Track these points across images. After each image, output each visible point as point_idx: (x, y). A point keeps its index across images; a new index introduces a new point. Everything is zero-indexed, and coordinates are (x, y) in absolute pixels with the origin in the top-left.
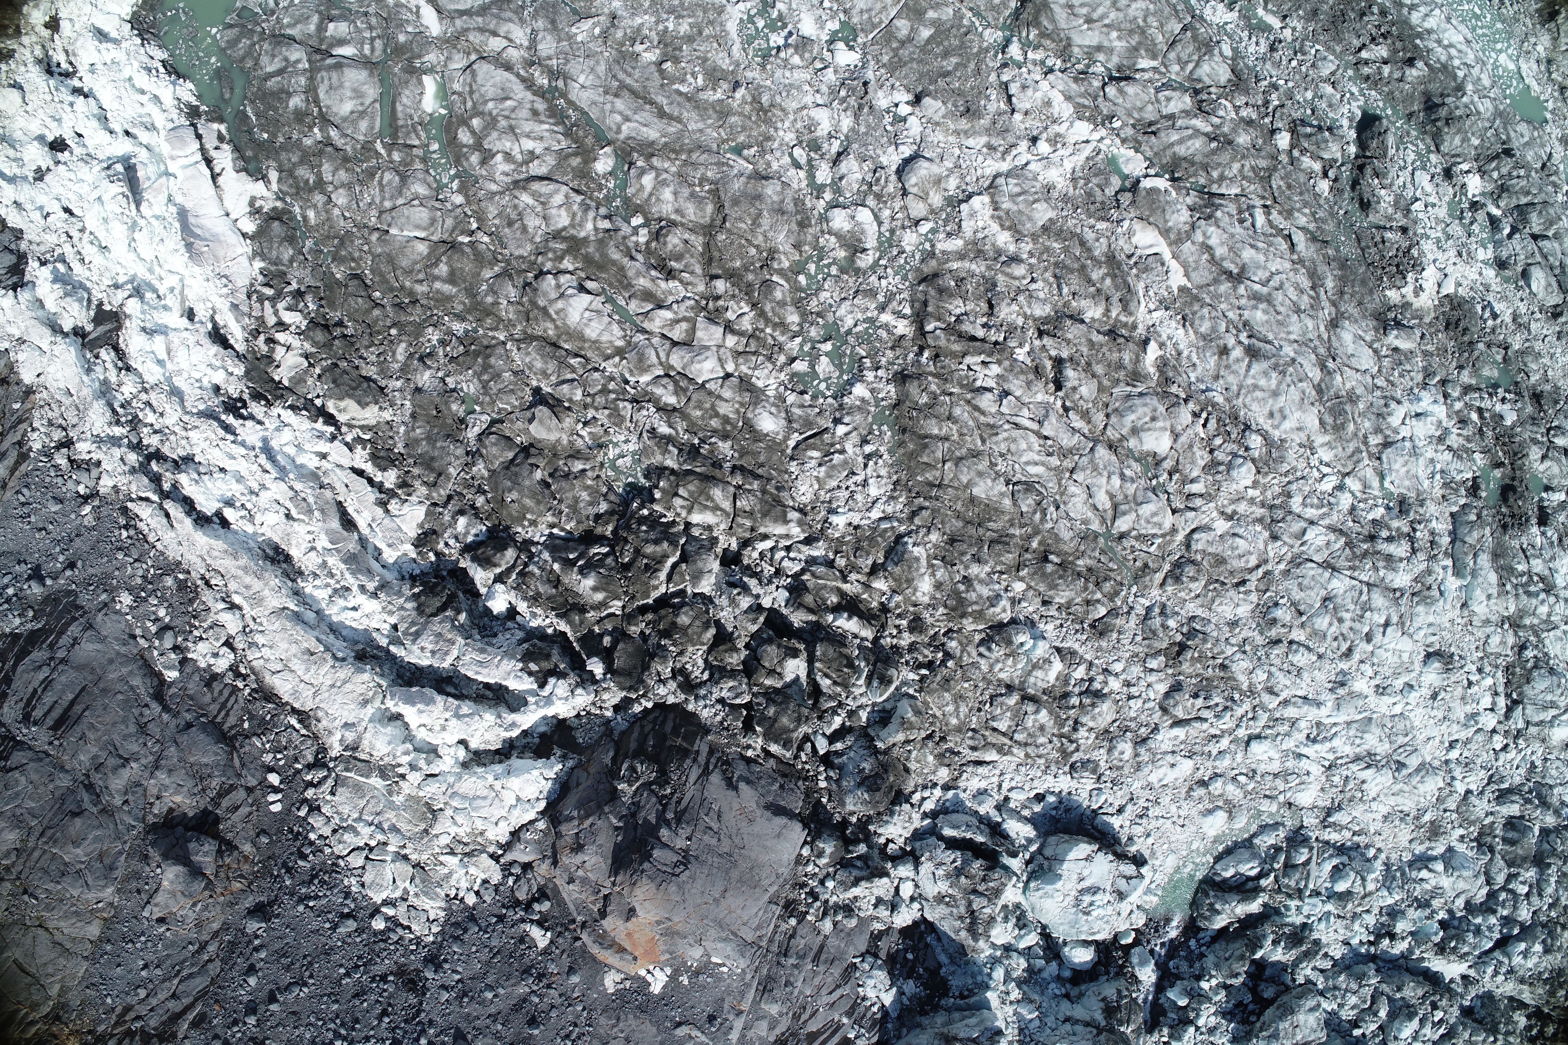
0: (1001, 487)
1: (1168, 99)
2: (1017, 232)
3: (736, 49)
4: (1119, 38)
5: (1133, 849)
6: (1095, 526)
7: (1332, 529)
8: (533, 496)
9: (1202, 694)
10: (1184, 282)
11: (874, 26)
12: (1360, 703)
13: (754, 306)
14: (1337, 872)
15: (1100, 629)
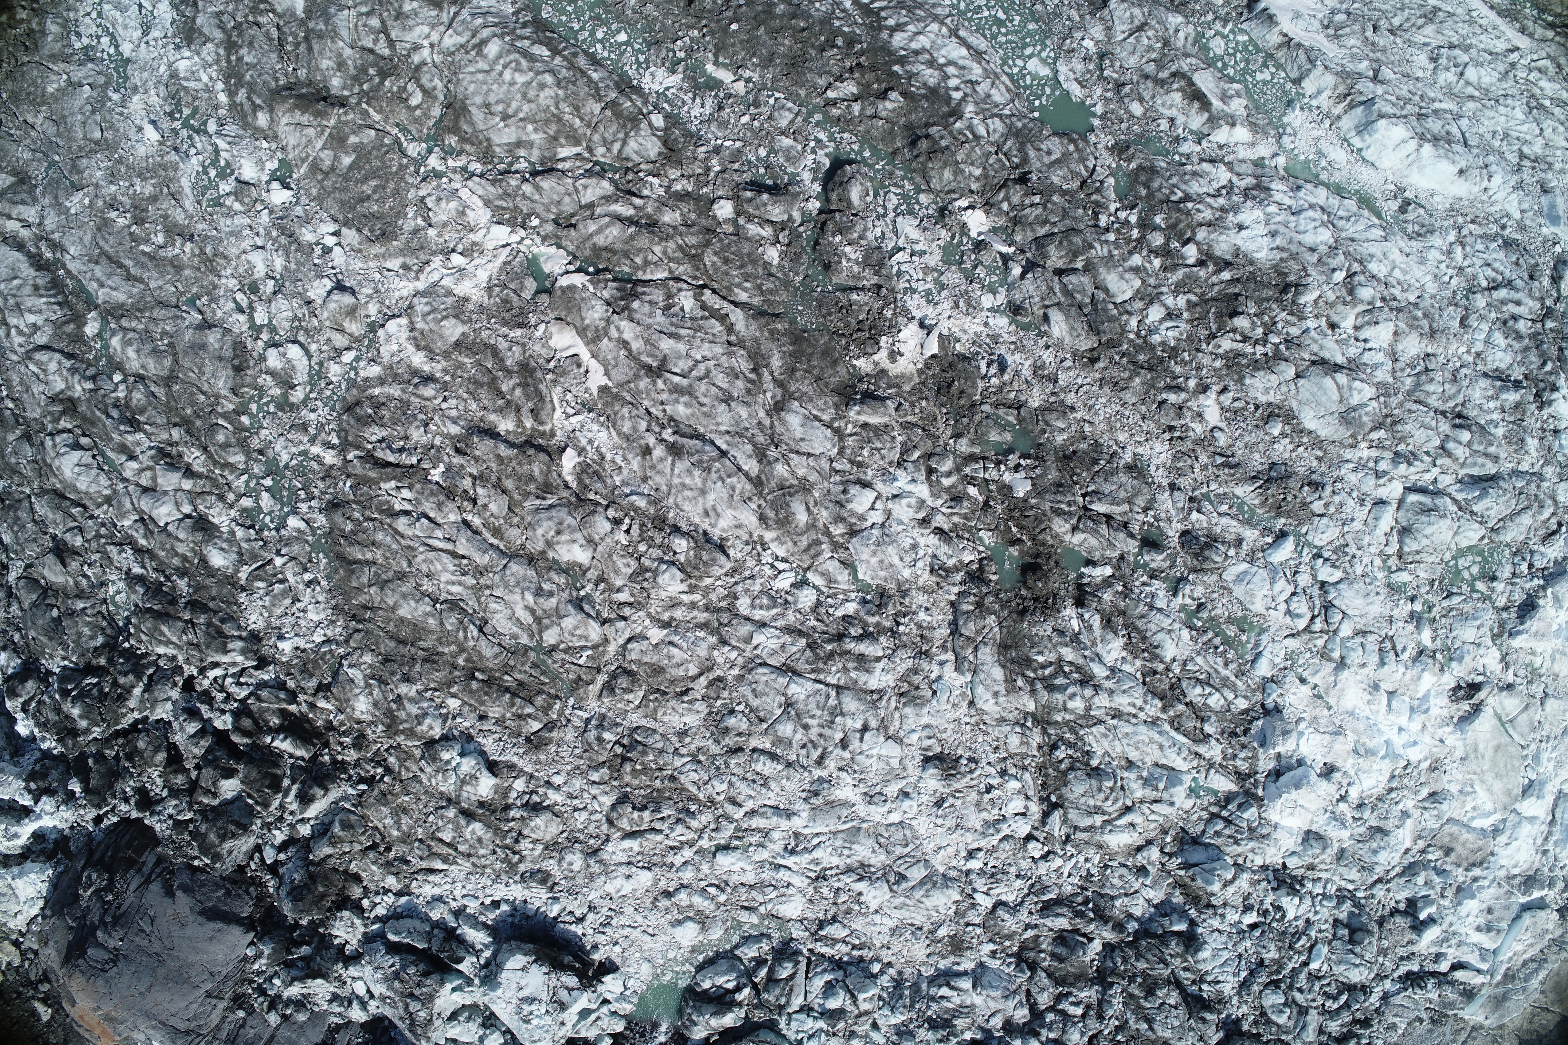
0: (426, 607)
1: (585, 187)
2: (431, 351)
3: (188, 204)
4: (536, 130)
5: (596, 957)
6: (524, 640)
7: (789, 630)
8: (46, 634)
9: (651, 806)
10: (604, 381)
11: (303, 161)
12: (845, 812)
13: (205, 449)
14: (829, 989)
15: (535, 743)
